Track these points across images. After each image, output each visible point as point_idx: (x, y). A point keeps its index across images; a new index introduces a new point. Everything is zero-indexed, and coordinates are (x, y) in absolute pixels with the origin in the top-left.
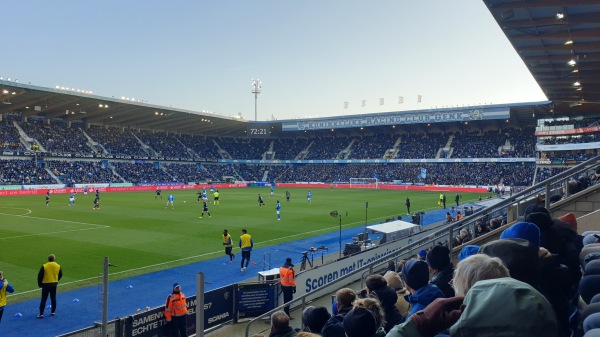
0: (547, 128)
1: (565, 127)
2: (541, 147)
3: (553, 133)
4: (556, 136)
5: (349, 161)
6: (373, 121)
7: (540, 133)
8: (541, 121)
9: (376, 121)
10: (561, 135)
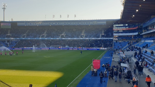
0: (116, 28)
1: (122, 28)
2: (115, 34)
3: (118, 29)
4: (119, 30)
5: (46, 39)
6: (57, 23)
7: (114, 30)
8: (114, 26)
9: (59, 23)
10: (121, 30)
